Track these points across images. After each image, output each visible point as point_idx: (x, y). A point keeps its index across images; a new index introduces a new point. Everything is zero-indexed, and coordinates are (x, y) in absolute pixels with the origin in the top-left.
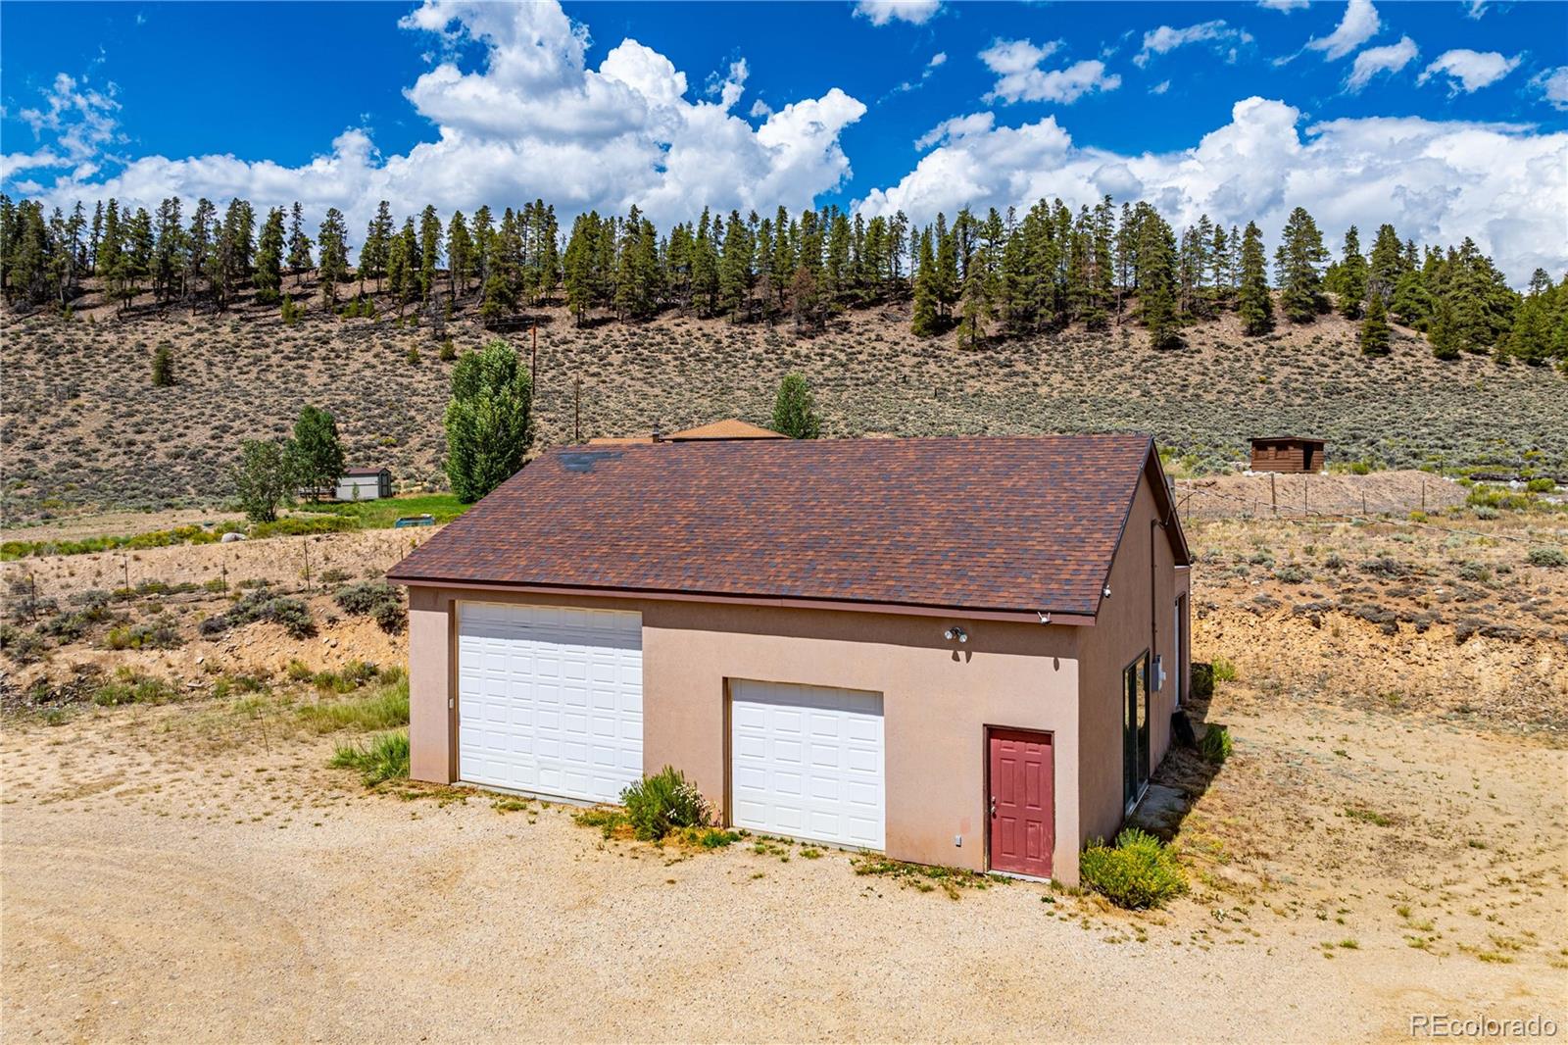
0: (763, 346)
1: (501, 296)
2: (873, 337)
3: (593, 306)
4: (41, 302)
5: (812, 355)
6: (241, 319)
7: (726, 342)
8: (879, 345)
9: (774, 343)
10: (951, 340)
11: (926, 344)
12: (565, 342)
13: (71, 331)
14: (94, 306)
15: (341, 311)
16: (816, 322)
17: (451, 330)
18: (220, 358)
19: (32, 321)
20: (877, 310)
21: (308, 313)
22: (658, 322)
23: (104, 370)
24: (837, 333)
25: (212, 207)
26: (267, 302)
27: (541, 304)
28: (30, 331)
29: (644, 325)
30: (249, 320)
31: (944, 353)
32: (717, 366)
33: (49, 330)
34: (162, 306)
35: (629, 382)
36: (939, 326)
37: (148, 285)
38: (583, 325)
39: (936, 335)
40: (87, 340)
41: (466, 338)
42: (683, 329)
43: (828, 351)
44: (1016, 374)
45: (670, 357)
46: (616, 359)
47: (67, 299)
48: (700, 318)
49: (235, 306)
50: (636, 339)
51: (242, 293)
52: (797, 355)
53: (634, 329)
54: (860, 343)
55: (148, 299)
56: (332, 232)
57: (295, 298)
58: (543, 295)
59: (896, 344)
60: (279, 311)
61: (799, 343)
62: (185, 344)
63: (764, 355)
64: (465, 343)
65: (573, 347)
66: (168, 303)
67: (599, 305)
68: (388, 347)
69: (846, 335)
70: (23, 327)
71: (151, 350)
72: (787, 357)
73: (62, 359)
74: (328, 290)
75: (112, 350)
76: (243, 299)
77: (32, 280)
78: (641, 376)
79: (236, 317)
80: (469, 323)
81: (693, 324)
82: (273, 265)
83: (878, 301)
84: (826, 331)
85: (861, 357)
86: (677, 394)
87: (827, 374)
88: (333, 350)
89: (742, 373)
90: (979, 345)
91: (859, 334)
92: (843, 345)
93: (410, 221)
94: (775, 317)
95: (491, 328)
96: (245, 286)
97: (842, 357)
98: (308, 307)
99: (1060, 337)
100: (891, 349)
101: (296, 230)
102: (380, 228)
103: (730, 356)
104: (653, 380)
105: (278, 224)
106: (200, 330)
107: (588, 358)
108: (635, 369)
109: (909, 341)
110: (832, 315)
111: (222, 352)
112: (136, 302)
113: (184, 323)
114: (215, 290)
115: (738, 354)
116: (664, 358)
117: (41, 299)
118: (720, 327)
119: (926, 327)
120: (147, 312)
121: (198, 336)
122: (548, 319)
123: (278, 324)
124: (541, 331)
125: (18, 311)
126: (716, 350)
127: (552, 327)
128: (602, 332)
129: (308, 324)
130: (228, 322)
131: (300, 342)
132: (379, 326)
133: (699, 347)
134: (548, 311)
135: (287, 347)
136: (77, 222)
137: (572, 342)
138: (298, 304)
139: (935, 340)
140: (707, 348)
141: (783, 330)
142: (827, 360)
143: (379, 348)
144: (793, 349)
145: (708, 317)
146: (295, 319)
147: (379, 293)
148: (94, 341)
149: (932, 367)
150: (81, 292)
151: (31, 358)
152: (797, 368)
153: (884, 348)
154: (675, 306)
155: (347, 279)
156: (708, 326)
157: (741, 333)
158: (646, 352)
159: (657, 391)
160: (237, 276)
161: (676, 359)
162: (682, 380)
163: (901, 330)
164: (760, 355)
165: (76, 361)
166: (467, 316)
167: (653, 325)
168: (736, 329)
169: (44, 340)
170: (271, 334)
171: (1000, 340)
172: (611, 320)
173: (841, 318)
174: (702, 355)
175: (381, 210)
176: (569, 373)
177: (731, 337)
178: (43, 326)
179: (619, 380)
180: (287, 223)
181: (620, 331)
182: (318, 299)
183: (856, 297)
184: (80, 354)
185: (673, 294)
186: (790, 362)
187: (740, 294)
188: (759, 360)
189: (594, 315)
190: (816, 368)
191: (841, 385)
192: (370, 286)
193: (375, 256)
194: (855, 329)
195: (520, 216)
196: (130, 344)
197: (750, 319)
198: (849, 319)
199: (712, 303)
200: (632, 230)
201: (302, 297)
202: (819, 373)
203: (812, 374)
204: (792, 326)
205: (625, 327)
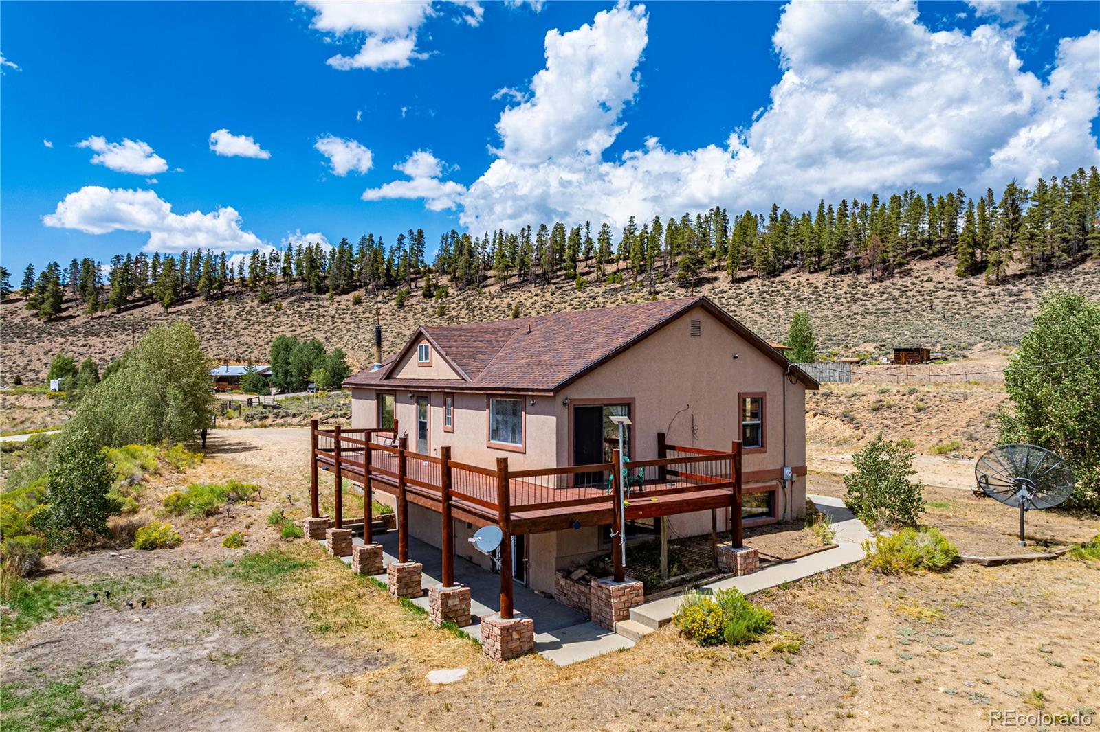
0: (845, 289)
1: (688, 268)
2: (926, 278)
3: (743, 269)
4: (469, 285)
5: (876, 294)
6: (556, 288)
7: (821, 287)
8: (926, 284)
9: (853, 286)
10: (981, 280)
11: (961, 283)
12: (722, 292)
13: (481, 298)
14: (492, 285)
15: (605, 281)
16: (887, 272)
17: (660, 288)
18: (544, 309)
19: (465, 294)
20: (936, 260)
21: (589, 282)
22: (782, 277)
23: (492, 318)
24: (901, 277)
25: (546, 228)
26: (570, 278)
27: (714, 269)
28: (464, 300)
29: (773, 279)
30: (560, 288)
31: (973, 288)
32: (809, 303)
33: (472, 298)
34: (520, 283)
36: (976, 269)
37: (515, 272)
38: (735, 281)
39: (973, 275)
40: (487, 303)
41: (667, 292)
42: (796, 281)
43: (888, 290)
44: (1019, 301)
45: (782, 299)
46: (748, 301)
47: (480, 282)
48: (810, 272)
49: (554, 281)
50: (765, 288)
51: (559, 273)
52: (865, 294)
53: (766, 282)
54: (914, 284)
55: (515, 280)
56: (605, 233)
57: (583, 274)
58: (715, 265)
59: (940, 283)
60: (574, 283)
61: (870, 286)
62: (528, 303)
63: (844, 295)
64: (665, 295)
65: (725, 295)
66: (524, 281)
67: (748, 268)
68: (625, 300)
69: (907, 278)
70: (461, 297)
71: (513, 307)
72: (859, 295)
73: (476, 313)
74: (599, 269)
75: (496, 307)
76: (558, 277)
77: (466, 274)
78: (761, 310)
79: (554, 287)
80: (671, 284)
81: (804, 277)
82: (574, 259)
83: (940, 253)
84: (892, 277)
85: (909, 294)
86: (776, 321)
87: (880, 306)
88: (597, 303)
89: (823, 307)
90: (1003, 281)
91: (916, 277)
92: (901, 286)
93: (646, 226)
94: (858, 270)
95: (682, 286)
96: (560, 269)
97: (896, 294)
98: (589, 279)
100: (935, 286)
101: (587, 236)
102: (630, 231)
103: (821, 296)
104: (766, 313)
105: (578, 235)
106: (536, 295)
107: (732, 301)
108: (759, 307)
109: (950, 281)
110: (900, 265)
111: (545, 306)
112: (510, 281)
113: (530, 292)
114: (545, 274)
115: (826, 295)
116: (777, 299)
117: (469, 283)
118: (820, 278)
119: (966, 271)
120: (513, 287)
121: (535, 298)
122: (716, 279)
123: (573, 289)
124: (710, 286)
125: (460, 290)
126: (813, 294)
127: (716, 284)
128: (745, 285)
129: (587, 289)
130: (550, 290)
131: (582, 299)
132: (622, 288)
133: (803, 292)
134: (718, 274)
135: (575, 302)
136: (486, 242)
137: (726, 292)
138: (585, 278)
139: (971, 279)
140: (807, 291)
141: (862, 278)
142: (885, 296)
143: (620, 301)
144: (864, 290)
145: (816, 271)
146: (582, 286)
147: (627, 269)
148: (490, 303)
149: (959, 298)
150: (486, 278)
151: (464, 312)
152: (862, 302)
153: (930, 286)
154: (795, 266)
155: (611, 262)
156: (813, 278)
157: (834, 281)
158: (768, 297)
159: (765, 320)
160: (557, 264)
161: (785, 300)
162: (783, 313)
163: (946, 273)
164: (841, 295)
165: (481, 314)
166: (670, 279)
167: (779, 279)
168: (831, 279)
169: (469, 303)
170: (569, 295)
171: (1021, 276)
172: (753, 277)
173: (908, 267)
174: (803, 297)
177: (826, 284)
178: (469, 297)
179: (747, 313)
180: (583, 232)
181: (756, 284)
182: (593, 275)
183: (920, 252)
184: (483, 310)
185: (796, 258)
186: (859, 299)
187: (840, 255)
188: (838, 298)
189: (743, 274)
190: (874, 302)
191: (885, 312)
192: (622, 265)
193: (625, 248)
194: (915, 274)
195: (706, 217)
196: (505, 304)
197: (842, 272)
198: (914, 267)
199: (818, 263)
200: (774, 219)
201: (588, 273)
202: (875, 305)
203: (869, 306)
204: (869, 274)
205: (761, 281)
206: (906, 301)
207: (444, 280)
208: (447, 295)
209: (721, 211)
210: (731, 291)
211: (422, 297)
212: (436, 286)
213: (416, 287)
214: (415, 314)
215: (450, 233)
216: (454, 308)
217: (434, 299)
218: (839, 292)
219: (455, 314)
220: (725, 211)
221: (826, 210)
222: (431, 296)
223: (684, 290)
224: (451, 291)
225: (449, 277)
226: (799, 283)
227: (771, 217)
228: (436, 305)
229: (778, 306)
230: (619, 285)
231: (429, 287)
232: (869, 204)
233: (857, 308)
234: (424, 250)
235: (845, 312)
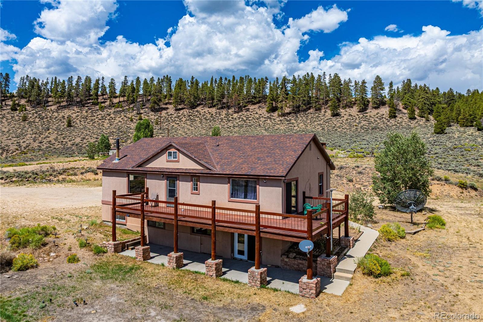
0: (224, 115)
1: (155, 102)
2: (255, 113)
3: (180, 104)
5: (237, 118)
7: (214, 114)
8: (255, 115)
9: (227, 115)
10: (276, 114)
11: (269, 115)
12: (171, 115)
13: (46, 112)
14: (51, 106)
15: (114, 106)
16: (240, 109)
17: (142, 111)
18: (83, 119)
19: (37, 110)
20: (258, 105)
21: (105, 107)
22: (197, 109)
23: (55, 123)
24: (245, 112)
25: (81, 78)
26: (95, 104)
27: (166, 104)
28: (36, 112)
29: (193, 110)
30: (90, 109)
31: (273, 117)
32: (210, 121)
33: (41, 112)
34: (68, 105)
35: (186, 126)
36: (273, 109)
37: (65, 100)
38: (176, 110)
39: (272, 112)
40: (50, 115)
41: (145, 114)
42: (203, 111)
43: (241, 117)
44: (290, 123)
45: (198, 119)
46: (184, 119)
47: (45, 104)
48: (209, 108)
49: (86, 105)
50: (190, 114)
51: (88, 101)
52: (233, 118)
53: (190, 111)
54: (251, 115)
55: (64, 104)
56: (112, 84)
57: (102, 103)
58: (167, 102)
59: (261, 115)
60: (98, 106)
61: (234, 115)
62: (74, 116)
63: (224, 118)
64: (145, 115)
65: (173, 116)
66: (70, 104)
67: (182, 104)
68: (125, 116)
69: (248, 112)
70: (35, 111)
71: (66, 117)
72: (230, 119)
73: (45, 120)
74: (111, 101)
75: (56, 117)
76: (88, 103)
77: (36, 99)
78: (189, 124)
79: (87, 108)
80: (147, 110)
81: (206, 109)
82: (97, 95)
83: (259, 102)
84: (242, 111)
85: (250, 119)
87: (239, 123)
88: (111, 117)
89: (217, 123)
90: (283, 115)
91: (251, 112)
92: (246, 115)
93: (133, 81)
94: (229, 107)
95: (152, 111)
96: (89, 99)
97: (245, 119)
98: (105, 105)
99: (307, 113)
100: (259, 116)
101: (103, 84)
102: (125, 83)
103: (215, 118)
104: (193, 125)
105: (98, 83)
106: (78, 112)
107: (176, 119)
108: (188, 123)
109: (264, 114)
110: (245, 106)
111: (83, 118)
112: (62, 104)
113: (74, 110)
114: (81, 101)
115: (217, 118)
116: (197, 119)
117: (39, 104)
118: (213, 110)
119: (270, 110)
120: (64, 107)
121: (77, 113)
122: (167, 108)
123: (97, 110)
124: (165, 112)
125: (33, 107)
126: (211, 117)
127: (168, 111)
128: (181, 112)
129: (105, 110)
130: (85, 110)
131: (103, 115)
132: (123, 111)
133: (207, 116)
134: (168, 106)
135: (100, 117)
136: (47, 83)
138: (103, 105)
139: (272, 114)
140: (209, 116)
141: (230, 111)
142: (241, 119)
143: (123, 117)
144: (232, 116)
145: (211, 107)
146: (102, 109)
147: (124, 101)
148: (52, 115)
149: (269, 121)
150: (48, 102)
151: (37, 120)
152: (232, 122)
153: (257, 116)
154: (202, 104)
155: (116, 97)
156: (210, 110)
158: (192, 117)
159: (193, 128)
160: (87, 97)
161: (200, 119)
162: (200, 125)
163: (263, 111)
165: (48, 121)
166: (146, 107)
167: (195, 110)
168: (218, 111)
169: (40, 115)
170: (96, 113)
171: (290, 113)
172: (184, 108)
173: (247, 107)
174: (207, 118)
175: (125, 78)
176: (171, 123)
177: (216, 113)
178: (39, 111)
179: (183, 125)
180: (100, 82)
181: (186, 111)
182: (108, 103)
183: (252, 101)
184: (49, 119)
185: (202, 101)
186: (230, 120)
187: (220, 101)
188: (222, 119)
189: (180, 107)
190: (237, 122)
191: (242, 126)
192: (122, 99)
193: (123, 92)
194: (251, 110)
195: (162, 79)
196: (61, 116)
197: (222, 108)
198: (250, 107)
199: (212, 103)
200: (192, 83)
201: (104, 102)
202: (237, 123)
203: (235, 123)
204: (233, 110)
205: (188, 110)
206: (249, 122)
207: (23, 102)
208: (26, 110)
210: (175, 115)
211: (10, 110)
212: (19, 105)
213: (6, 105)
214: (7, 119)
215: (25, 77)
216: (31, 117)
217: (18, 112)
218: (222, 117)
219: (32, 120)
220: (170, 77)
221: (214, 81)
222: (16, 110)
223: (153, 113)
224: (28, 108)
225: (26, 100)
226: (205, 112)
227: (191, 82)
228: (20, 115)
229: (197, 122)
230: (121, 109)
231: (14, 105)
232: (231, 80)
233: (230, 124)
234: (10, 84)
235: (226, 126)
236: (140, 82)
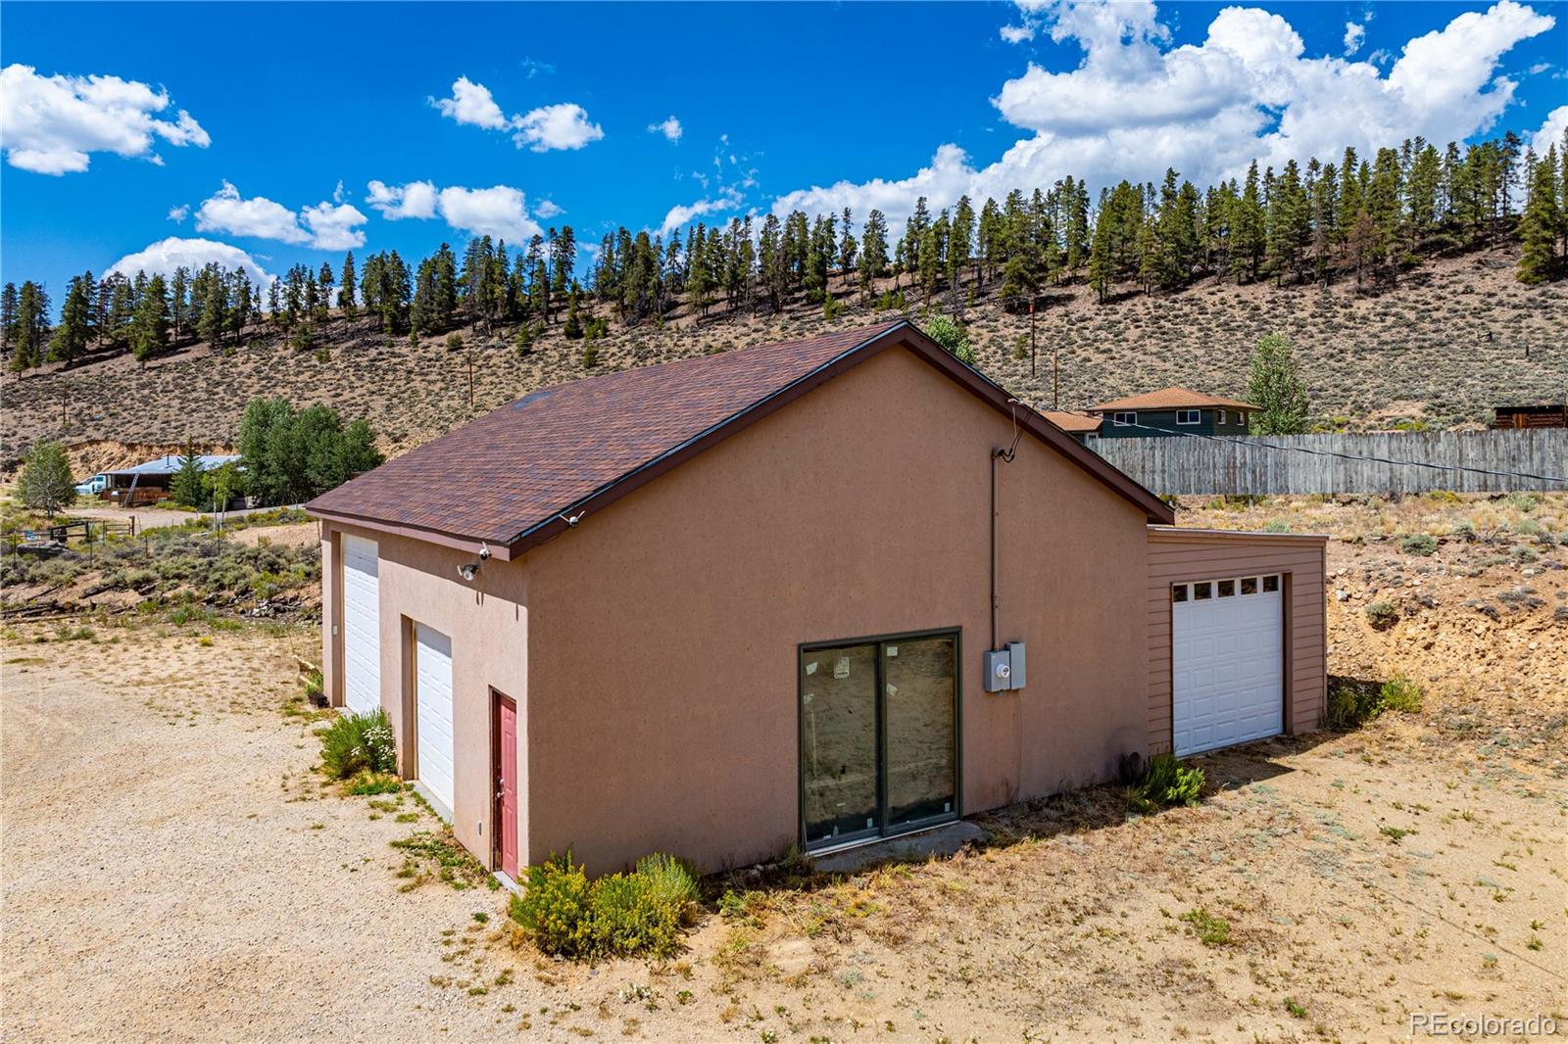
0: (1311, 309)
1: (1020, 279)
2: (1460, 288)
3: (1120, 281)
4: (645, 317)
5: (1372, 317)
6: (791, 318)
7: (1265, 308)
8: (1464, 299)
9: (1325, 306)
11: (1535, 293)
12: (1083, 320)
13: (661, 337)
14: (683, 316)
15: (875, 305)
16: (1384, 278)
17: (972, 314)
19: (636, 332)
20: (1473, 257)
21: (847, 308)
22: (1190, 292)
24: (1411, 288)
25: (776, 221)
26: (814, 302)
27: (1067, 283)
28: (633, 340)
29: (1174, 296)
30: (797, 319)
31: (1560, 302)
32: (1247, 335)
33: (647, 337)
34: (731, 312)
35: (1142, 357)
36: (1557, 270)
37: (722, 294)
38: (1105, 301)
39: (1552, 280)
40: (671, 344)
41: (984, 322)
42: (1216, 298)
43: (1394, 310)
45: (1195, 328)
46: (1133, 334)
47: (664, 312)
48: (1240, 284)
49: (788, 308)
50: (1161, 311)
51: (797, 295)
52: (1351, 317)
53: (1162, 301)
54: (1440, 298)
55: (722, 307)
56: (876, 228)
57: (838, 296)
58: (1068, 274)
59: (1491, 295)
60: (822, 309)
61: (1357, 303)
62: (744, 343)
63: (1310, 320)
64: (982, 327)
65: (1090, 324)
66: (737, 308)
67: (1127, 279)
69: (1423, 289)
70: (629, 337)
72: (1339, 320)
74: (866, 287)
75: (685, 352)
76: (796, 301)
77: (639, 298)
78: (1154, 349)
79: (786, 316)
80: (991, 307)
81: (1230, 291)
82: (822, 272)
83: (1477, 245)
84: (1396, 287)
85: (1436, 315)
86: (1190, 367)
91: (1442, 287)
92: (1417, 302)
93: (945, 213)
94: (1330, 277)
95: (1011, 310)
96: (798, 289)
97: (1411, 316)
98: (847, 303)
100: (1482, 302)
101: (846, 233)
102: (918, 222)
103: (1267, 322)
104: (1169, 354)
105: (830, 231)
106: (756, 331)
107: (1103, 334)
108: (1151, 345)
109: (1511, 291)
110: (1408, 267)
112: (712, 310)
113: (745, 325)
114: (772, 296)
115: (1277, 321)
116: (1187, 329)
117: (644, 313)
118: (1261, 293)
119: (1537, 271)
120: (718, 318)
121: (754, 335)
123: (821, 319)
124: (1061, 310)
125: (629, 325)
126: (1251, 319)
127: (1072, 306)
128: (1123, 308)
129: (844, 319)
130: (780, 322)
133: (1232, 316)
134: (1073, 289)
137: (1091, 319)
138: (840, 301)
139: (1552, 288)
140: (1240, 315)
141: (1338, 290)
142: (1390, 320)
144: (1347, 311)
145: (1250, 281)
146: (834, 315)
147: (914, 285)
150: (675, 305)
152: (1347, 332)
154: (1213, 273)
155: (886, 274)
156: (1246, 293)
157: (1287, 297)
158: (1169, 325)
159: (1168, 365)
160: (793, 280)
161: (1200, 330)
162: (1200, 352)
163: (1499, 279)
164: (1304, 319)
166: (990, 301)
167: (1183, 295)
168: (1281, 293)
169: (640, 346)
170: (812, 329)
172: (1137, 293)
173: (1421, 270)
174: (1233, 324)
175: (919, 206)
176: (1079, 351)
177: (1273, 302)
178: (643, 335)
179: (1129, 354)
180: (838, 227)
181: (1144, 304)
182: (856, 297)
183: (1442, 244)
185: (1212, 261)
186: (1340, 326)
187: (1290, 254)
188: (1300, 326)
189: (1120, 289)
190: (1373, 331)
191: (1399, 348)
192: (905, 279)
193: (909, 248)
194: (1437, 282)
195: (1049, 195)
196: (702, 346)
197: (1300, 281)
198: (1432, 270)
199: (1256, 266)
200: (1169, 196)
201: (848, 294)
204: (1352, 283)
205: (1152, 299)
207: (604, 310)
208: (606, 332)
209: (1076, 183)
210: (1099, 318)
211: (564, 337)
212: (589, 319)
213: (556, 322)
214: (549, 364)
215: (618, 233)
216: (614, 354)
217: (582, 340)
218: (1299, 314)
219: (616, 364)
220: (1082, 183)
222: (578, 335)
223: (1014, 318)
224: (612, 327)
225: (613, 305)
226: (1223, 302)
227: (1163, 190)
228: (584, 350)
229: (1189, 341)
230: (899, 312)
231: (575, 320)
232: (1338, 165)
233: (1338, 341)
234: (575, 260)
235: (1322, 349)
236: (971, 213)
